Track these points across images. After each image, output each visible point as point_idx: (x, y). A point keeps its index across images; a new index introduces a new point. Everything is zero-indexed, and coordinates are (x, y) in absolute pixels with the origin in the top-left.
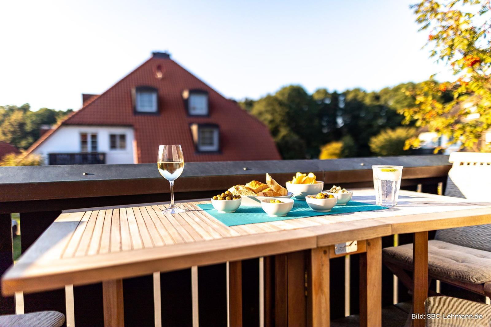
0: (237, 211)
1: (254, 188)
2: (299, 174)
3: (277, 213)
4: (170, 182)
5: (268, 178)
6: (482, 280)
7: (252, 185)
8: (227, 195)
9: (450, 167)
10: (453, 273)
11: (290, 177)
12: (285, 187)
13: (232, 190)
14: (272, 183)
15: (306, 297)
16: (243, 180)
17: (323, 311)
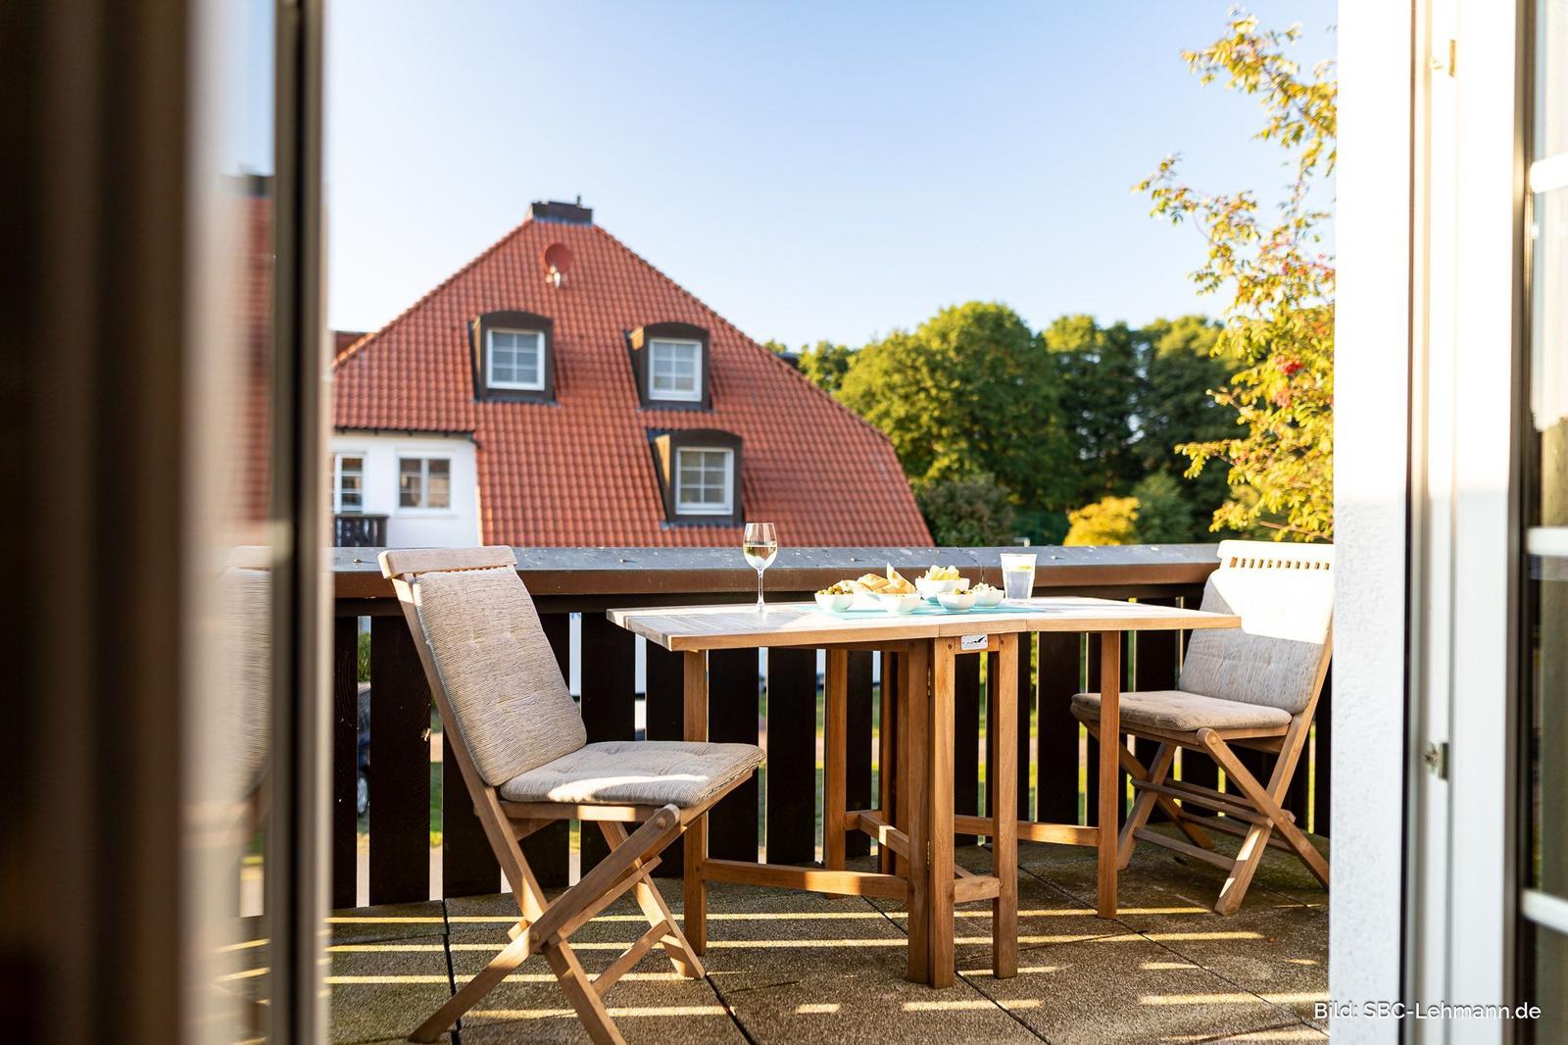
0: (846, 610)
1: (870, 584)
2: (934, 568)
3: (899, 611)
4: (759, 573)
5: (890, 570)
6: (1192, 724)
7: (867, 579)
8: (836, 590)
9: (1216, 566)
10: (1158, 718)
11: (922, 573)
12: (914, 584)
13: (842, 584)
14: (894, 576)
15: (929, 697)
16: (854, 575)
17: (947, 711)
